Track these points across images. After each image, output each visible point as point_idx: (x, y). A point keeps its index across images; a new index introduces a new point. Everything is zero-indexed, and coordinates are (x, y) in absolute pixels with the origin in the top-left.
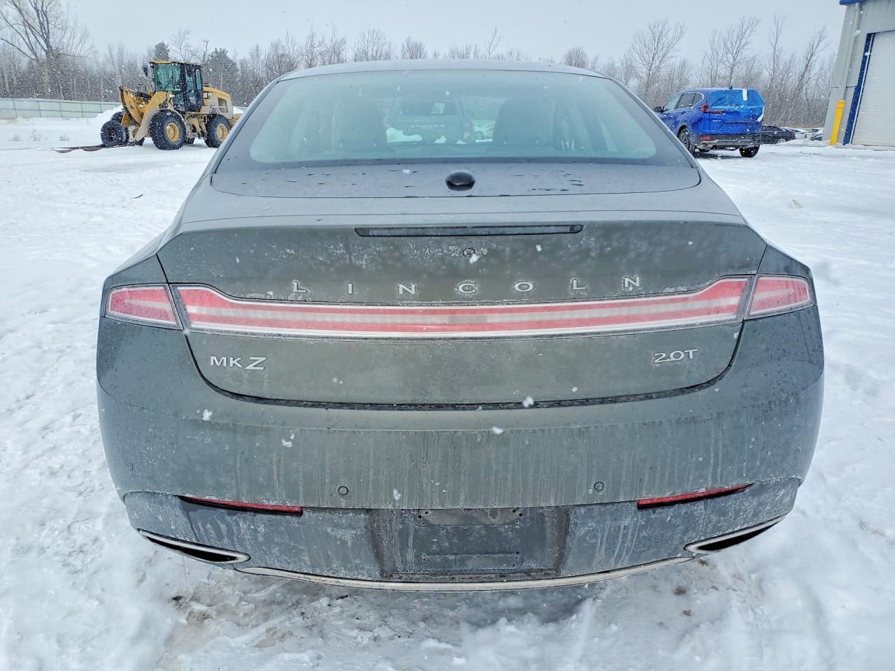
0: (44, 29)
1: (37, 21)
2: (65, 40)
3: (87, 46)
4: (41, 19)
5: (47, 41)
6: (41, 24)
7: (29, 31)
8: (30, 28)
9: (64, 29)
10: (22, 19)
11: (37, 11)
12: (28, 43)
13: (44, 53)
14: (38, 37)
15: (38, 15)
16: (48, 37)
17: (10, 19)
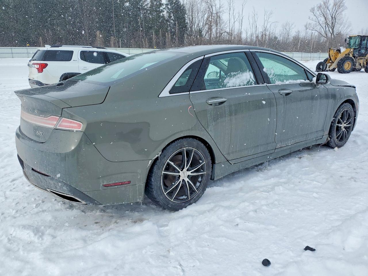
0: (333, 25)
1: (331, 22)
2: (340, 29)
3: (349, 30)
4: (333, 21)
5: (333, 30)
6: (332, 23)
7: (327, 26)
8: (327, 25)
9: (341, 24)
10: (325, 22)
11: (332, 17)
12: (325, 31)
13: (330, 34)
14: (329, 28)
15: (332, 19)
16: (334, 28)
17: (321, 22)
